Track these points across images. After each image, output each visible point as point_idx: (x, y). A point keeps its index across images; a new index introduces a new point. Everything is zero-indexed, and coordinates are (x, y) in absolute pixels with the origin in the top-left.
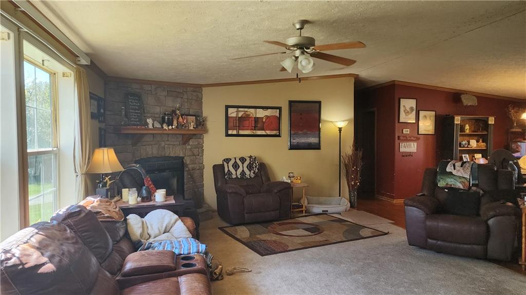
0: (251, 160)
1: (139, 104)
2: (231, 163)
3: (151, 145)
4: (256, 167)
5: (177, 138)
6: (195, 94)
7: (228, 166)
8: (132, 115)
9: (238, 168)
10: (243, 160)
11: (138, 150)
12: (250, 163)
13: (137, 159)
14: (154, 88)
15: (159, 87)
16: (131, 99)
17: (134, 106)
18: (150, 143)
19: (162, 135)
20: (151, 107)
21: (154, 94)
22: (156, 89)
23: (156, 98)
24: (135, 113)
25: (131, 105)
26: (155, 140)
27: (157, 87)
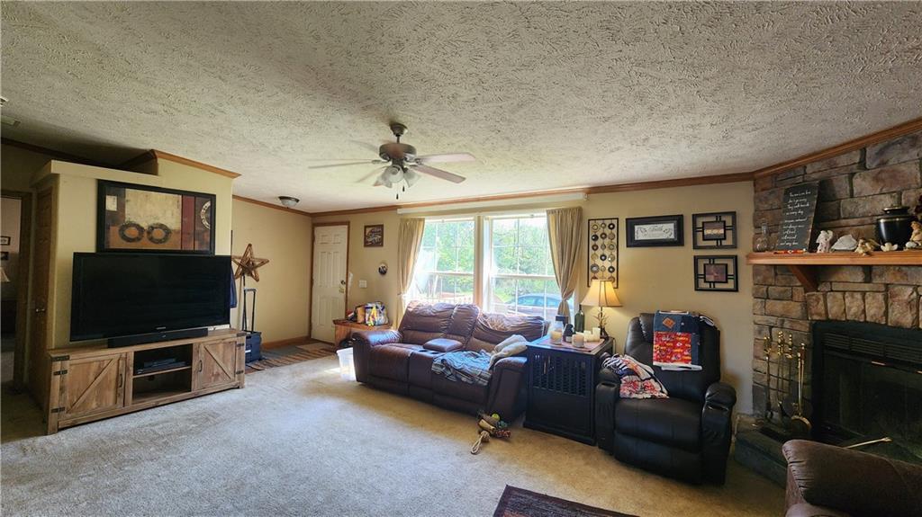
1: (808, 205)
3: (862, 293)
8: (786, 230)
11: (818, 301)
13: (816, 317)
14: (873, 153)
15: (893, 144)
16: (792, 198)
17: (797, 210)
18: (856, 287)
19: (904, 268)
20: (861, 202)
21: (874, 166)
22: (881, 152)
23: (883, 176)
24: (793, 224)
25: (790, 211)
26: (877, 280)
27: (887, 147)
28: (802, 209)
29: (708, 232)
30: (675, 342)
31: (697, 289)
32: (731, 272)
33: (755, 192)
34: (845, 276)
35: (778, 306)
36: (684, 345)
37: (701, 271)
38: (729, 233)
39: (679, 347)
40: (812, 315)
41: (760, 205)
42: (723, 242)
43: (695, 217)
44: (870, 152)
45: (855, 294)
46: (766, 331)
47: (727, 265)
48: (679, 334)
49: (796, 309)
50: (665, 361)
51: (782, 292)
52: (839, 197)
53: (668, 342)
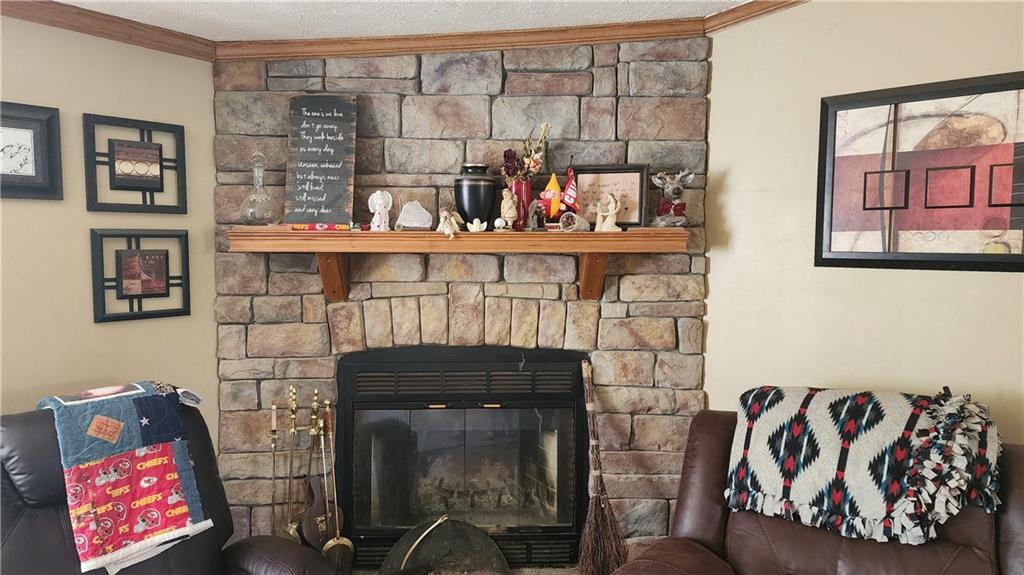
0: (923, 422)
1: (341, 138)
2: (773, 419)
3: (418, 297)
4: (941, 479)
5: (550, 271)
6: (660, 69)
7: (750, 430)
8: (303, 182)
9: (808, 460)
10: (856, 412)
11: (349, 317)
12: (903, 442)
13: (347, 349)
14: (432, 67)
15: (457, 61)
16: (309, 119)
17: (322, 144)
18: (410, 289)
19: (469, 257)
20: (415, 148)
21: (433, 91)
22: (442, 70)
23: (444, 109)
24: (318, 172)
25: (306, 144)
26: (433, 276)
27: (450, 63)
28: (332, 144)
29: (123, 167)
30: (133, 478)
31: (101, 316)
32: (175, 270)
33: (217, 89)
34: (392, 271)
35: (276, 337)
36: (161, 478)
37: (110, 271)
38: (170, 177)
39: (149, 491)
40: (338, 345)
41: (230, 119)
42: (157, 196)
43: (91, 122)
44: (430, 64)
45: (407, 299)
46: (250, 391)
47: (166, 253)
48: (141, 452)
49: (311, 337)
50: (118, 546)
51: (282, 306)
52: (382, 134)
53: (115, 485)
